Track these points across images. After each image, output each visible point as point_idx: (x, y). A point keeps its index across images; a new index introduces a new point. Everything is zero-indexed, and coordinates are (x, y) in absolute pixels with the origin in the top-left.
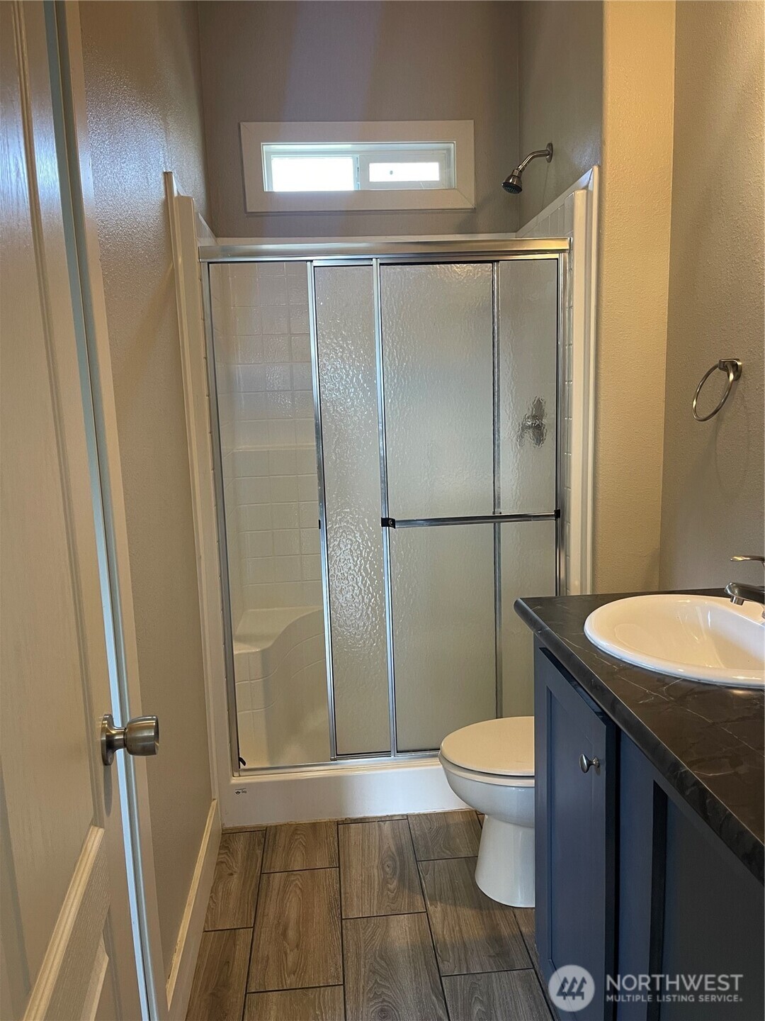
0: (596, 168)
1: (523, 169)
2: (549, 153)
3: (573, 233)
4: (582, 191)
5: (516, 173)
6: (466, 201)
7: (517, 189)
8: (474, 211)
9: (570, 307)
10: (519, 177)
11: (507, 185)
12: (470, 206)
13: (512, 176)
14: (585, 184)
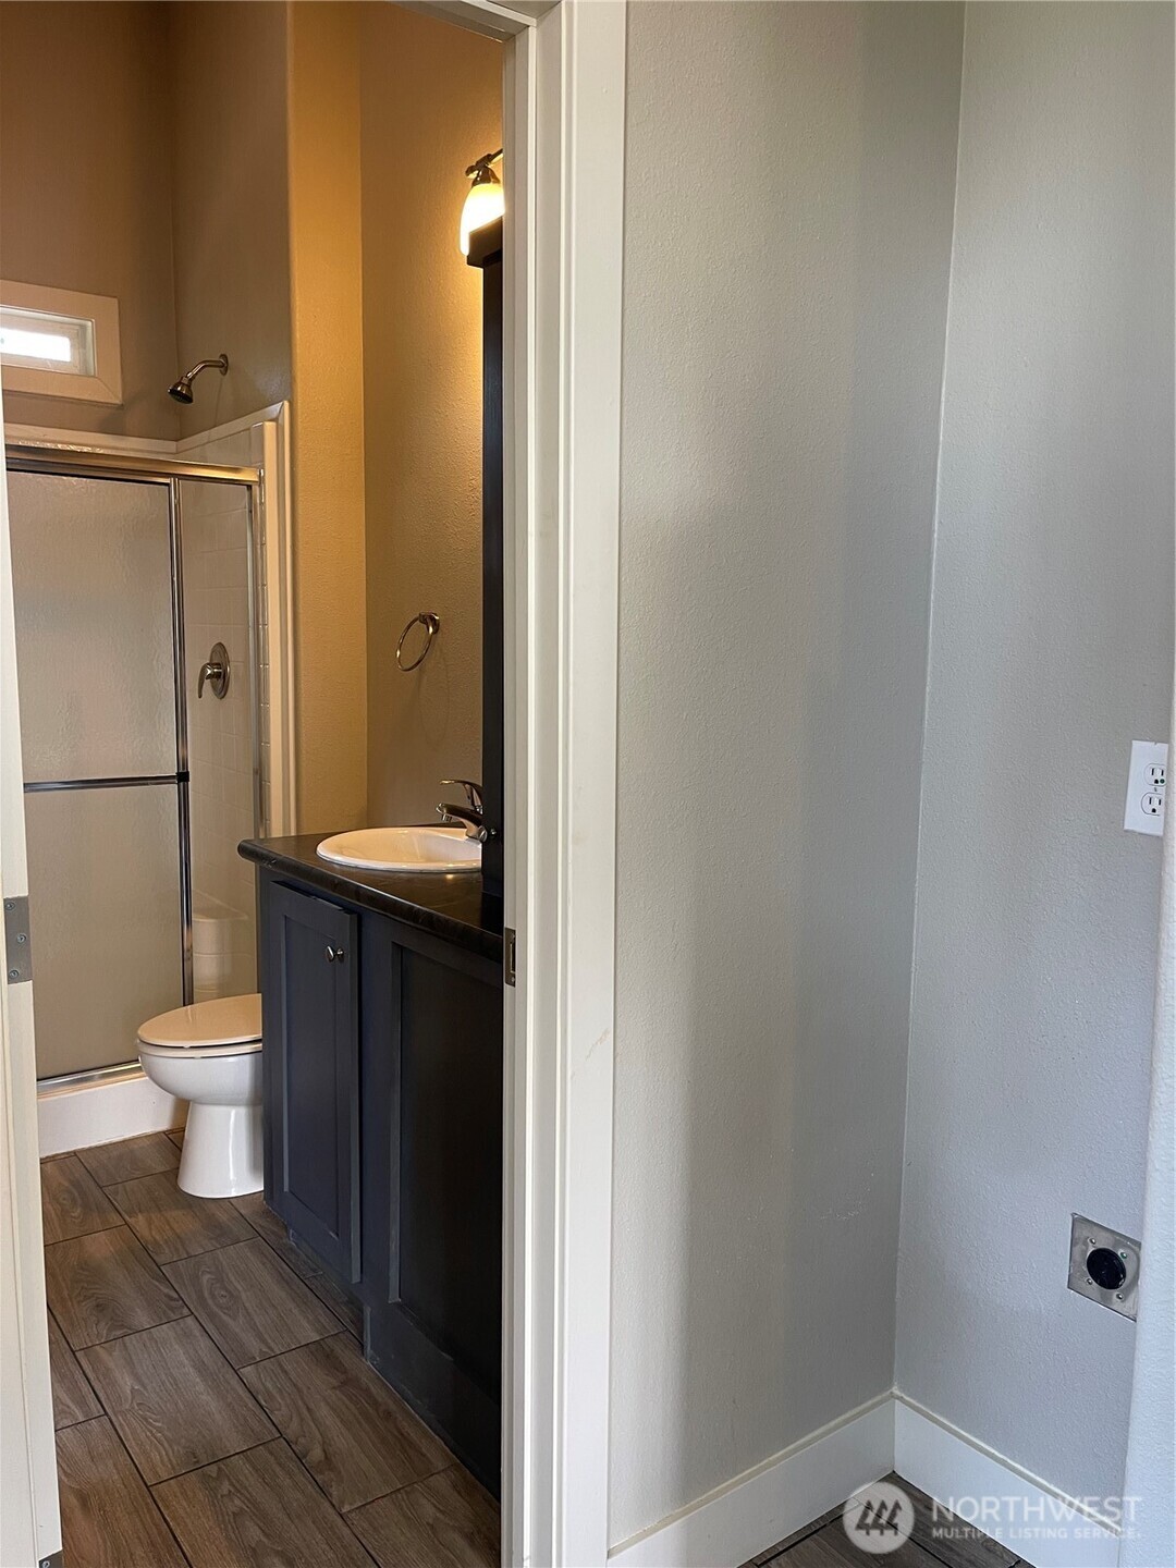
0: (286, 403)
1: (194, 377)
2: (223, 365)
3: (264, 465)
4: (271, 423)
5: (185, 381)
6: (110, 392)
7: (188, 399)
8: (121, 407)
9: (263, 545)
10: (189, 386)
11: (174, 392)
12: (118, 402)
13: (180, 383)
14: (275, 415)
